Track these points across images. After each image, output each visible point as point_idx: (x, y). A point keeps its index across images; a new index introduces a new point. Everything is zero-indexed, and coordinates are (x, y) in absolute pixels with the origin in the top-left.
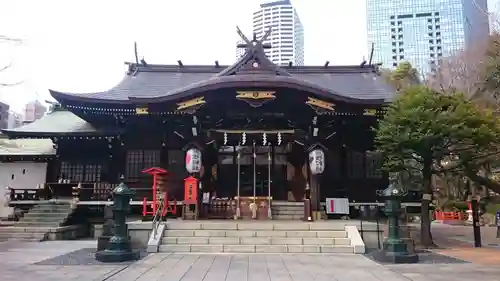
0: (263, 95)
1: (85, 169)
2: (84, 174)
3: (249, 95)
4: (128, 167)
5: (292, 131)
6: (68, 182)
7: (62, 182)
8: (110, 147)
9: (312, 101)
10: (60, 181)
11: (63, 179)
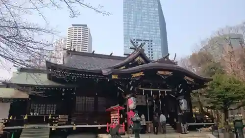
0: (168, 73)
1: (46, 107)
2: (46, 110)
3: (162, 73)
4: (76, 105)
5: (171, 90)
6: (37, 114)
7: (33, 114)
8: (63, 94)
9: (186, 78)
10: (32, 114)
11: (33, 112)
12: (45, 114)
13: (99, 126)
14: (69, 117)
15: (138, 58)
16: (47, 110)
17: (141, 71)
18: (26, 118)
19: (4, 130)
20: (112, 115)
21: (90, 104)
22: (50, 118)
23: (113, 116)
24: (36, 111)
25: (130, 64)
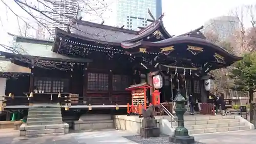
0: (198, 49)
1: (52, 84)
2: (52, 87)
4: (88, 83)
5: (196, 69)
6: (43, 92)
7: (38, 92)
8: (72, 70)
9: (216, 55)
10: (36, 92)
11: (38, 90)
12: (52, 92)
13: (117, 107)
14: (79, 96)
15: (157, 32)
16: (54, 88)
17: (170, 46)
18: (31, 95)
19: (5, 109)
20: (134, 94)
21: (103, 82)
22: (59, 96)
23: (135, 96)
24: (41, 88)
25: (148, 38)
